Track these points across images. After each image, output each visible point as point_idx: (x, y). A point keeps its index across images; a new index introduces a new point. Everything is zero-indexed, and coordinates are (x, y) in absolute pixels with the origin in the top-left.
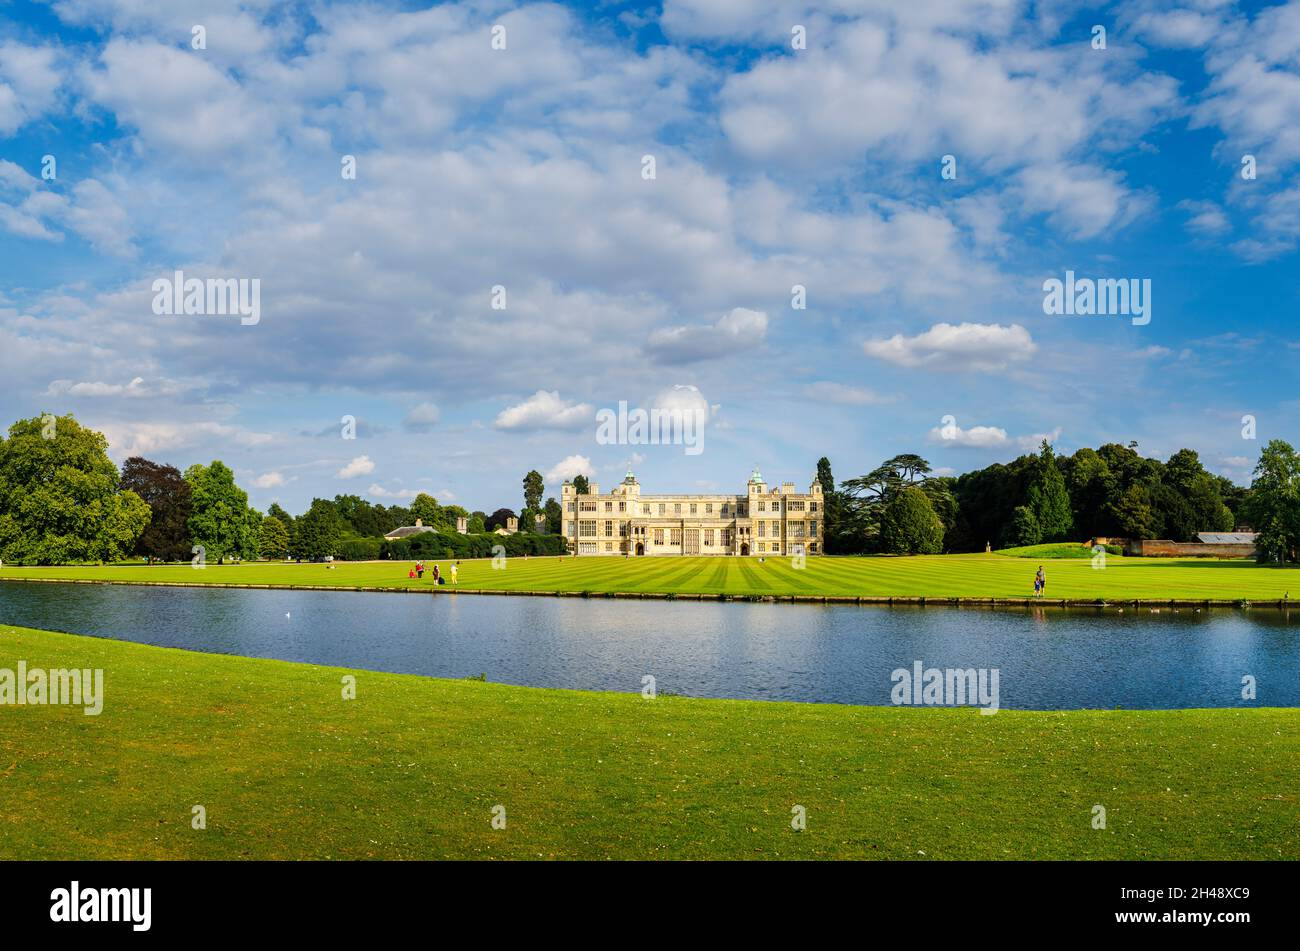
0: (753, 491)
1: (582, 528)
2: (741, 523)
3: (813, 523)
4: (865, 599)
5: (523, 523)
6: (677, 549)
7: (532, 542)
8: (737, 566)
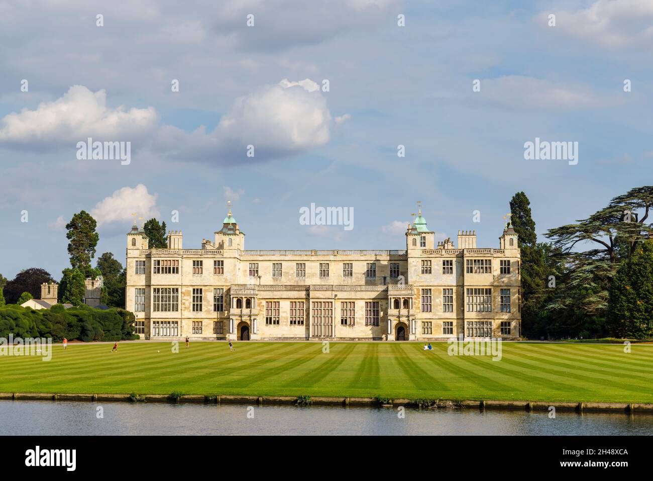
0: (415, 244)
1: (157, 299)
2: (395, 292)
3: (505, 292)
4: (589, 405)
5: (65, 290)
6: (299, 331)
7: (81, 320)
8: (391, 356)
